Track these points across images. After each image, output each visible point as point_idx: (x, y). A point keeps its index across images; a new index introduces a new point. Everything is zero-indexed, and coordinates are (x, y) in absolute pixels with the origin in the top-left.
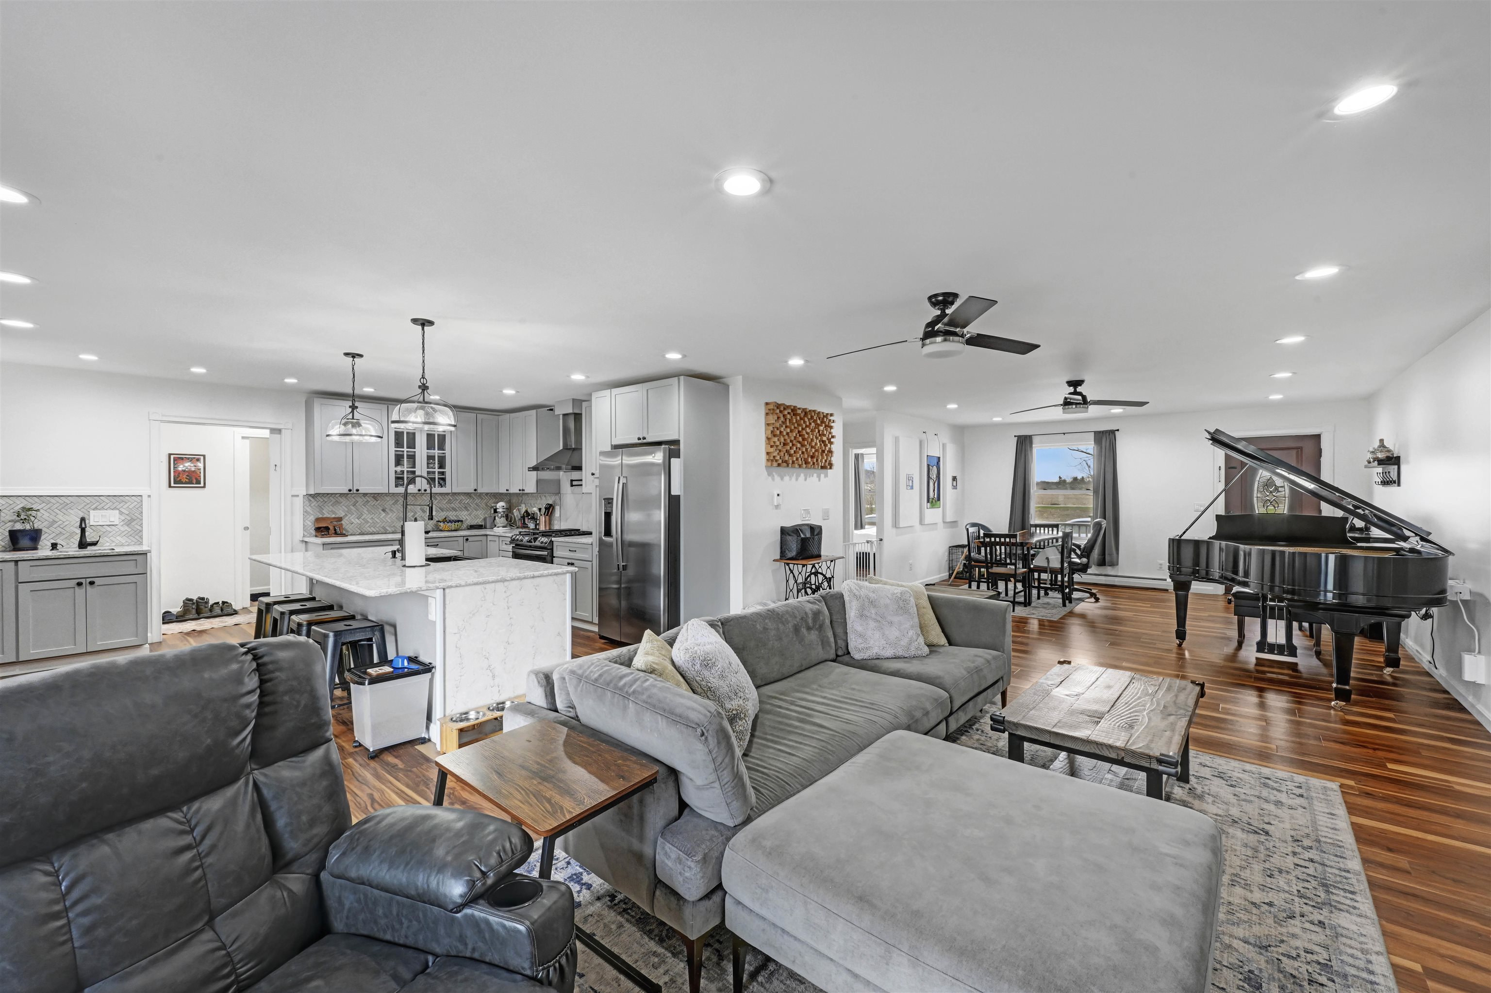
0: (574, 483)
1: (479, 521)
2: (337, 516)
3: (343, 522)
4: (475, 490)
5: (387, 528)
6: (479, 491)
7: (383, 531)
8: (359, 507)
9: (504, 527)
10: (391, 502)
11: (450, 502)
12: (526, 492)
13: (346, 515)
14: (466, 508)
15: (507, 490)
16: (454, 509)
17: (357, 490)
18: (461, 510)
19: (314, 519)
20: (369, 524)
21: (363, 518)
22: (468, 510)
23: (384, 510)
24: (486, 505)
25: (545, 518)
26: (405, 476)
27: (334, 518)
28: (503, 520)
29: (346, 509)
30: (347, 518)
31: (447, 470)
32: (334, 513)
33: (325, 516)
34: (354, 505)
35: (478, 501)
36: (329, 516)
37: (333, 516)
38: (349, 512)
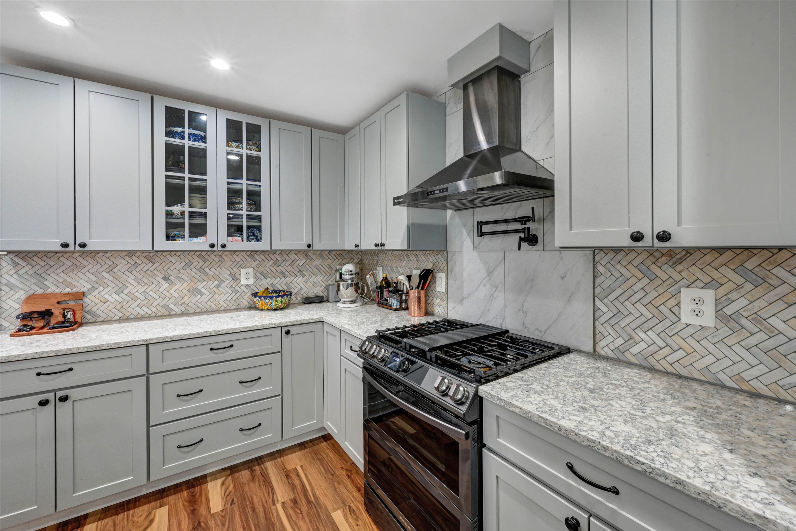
0: (486, 228)
1: (319, 291)
2: (75, 290)
3: (86, 300)
4: (309, 246)
5: (172, 306)
6: (316, 247)
7: (164, 311)
8: (119, 273)
9: (353, 302)
10: (179, 266)
11: (276, 263)
12: (387, 247)
13: (93, 288)
14: (300, 272)
15: (357, 246)
16: (284, 275)
17: (83, 245)
18: (293, 275)
19: (24, 297)
20: (138, 302)
21: (126, 292)
22: (303, 275)
23: (166, 279)
24: (330, 268)
25: (419, 293)
26: (187, 221)
27: (69, 294)
28: (351, 290)
29: (94, 279)
30: (94, 294)
31: (264, 213)
32: (69, 285)
33: (49, 291)
34: (110, 271)
35: (317, 262)
36: (58, 291)
37: (68, 290)
38: (101, 282)
